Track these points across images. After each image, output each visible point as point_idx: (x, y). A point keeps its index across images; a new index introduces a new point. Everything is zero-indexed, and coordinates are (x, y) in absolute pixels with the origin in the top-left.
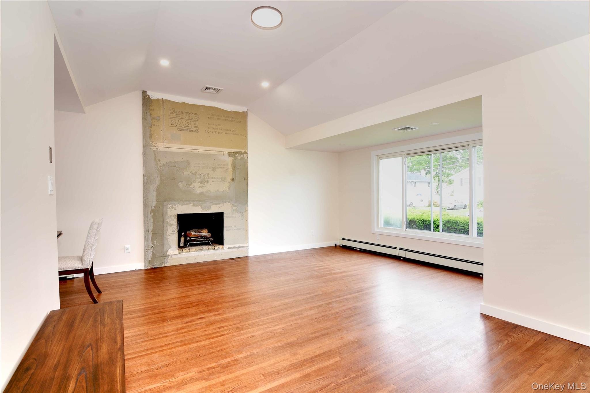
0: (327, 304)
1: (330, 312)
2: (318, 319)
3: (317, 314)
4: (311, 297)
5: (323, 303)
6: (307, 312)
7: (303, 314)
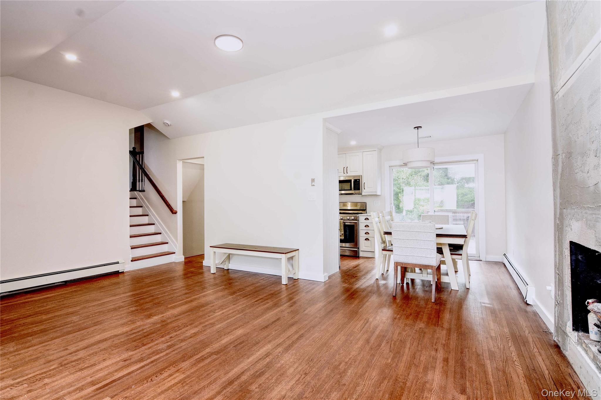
0: (174, 346)
1: (171, 335)
2: (185, 326)
3: (186, 331)
4: (199, 352)
5: (179, 346)
6: (198, 330)
7: (202, 327)
